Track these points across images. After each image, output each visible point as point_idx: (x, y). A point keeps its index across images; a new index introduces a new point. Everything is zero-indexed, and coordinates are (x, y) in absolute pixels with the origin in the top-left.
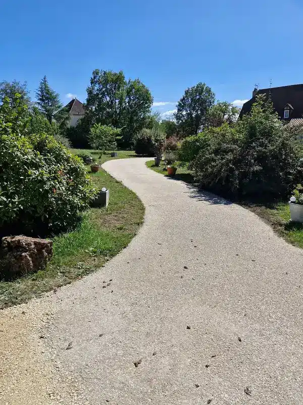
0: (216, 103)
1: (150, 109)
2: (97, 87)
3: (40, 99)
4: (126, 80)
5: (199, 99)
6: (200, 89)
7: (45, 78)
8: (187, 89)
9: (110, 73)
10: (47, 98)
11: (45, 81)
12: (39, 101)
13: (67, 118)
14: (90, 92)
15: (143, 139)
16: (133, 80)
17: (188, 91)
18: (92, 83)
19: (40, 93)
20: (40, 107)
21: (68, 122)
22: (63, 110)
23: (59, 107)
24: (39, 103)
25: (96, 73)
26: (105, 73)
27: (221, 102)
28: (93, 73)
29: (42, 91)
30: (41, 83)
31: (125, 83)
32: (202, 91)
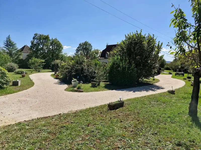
0: (93, 50)
1: (62, 51)
2: (36, 41)
3: (6, 46)
4: (51, 38)
5: (85, 47)
6: (86, 44)
7: (9, 36)
8: (80, 43)
9: (42, 35)
10: (10, 45)
11: (9, 37)
12: (5, 46)
13: (20, 55)
14: (32, 43)
15: (55, 64)
16: (54, 39)
17: (80, 44)
18: (33, 39)
19: (6, 42)
20: (5, 49)
21: (20, 56)
22: (18, 51)
23: (16, 49)
24: (5, 47)
25: (36, 35)
26: (40, 35)
27: (96, 49)
28: (35, 35)
29: (7, 42)
30: (7, 38)
31: (50, 40)
32: (87, 45)
